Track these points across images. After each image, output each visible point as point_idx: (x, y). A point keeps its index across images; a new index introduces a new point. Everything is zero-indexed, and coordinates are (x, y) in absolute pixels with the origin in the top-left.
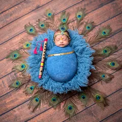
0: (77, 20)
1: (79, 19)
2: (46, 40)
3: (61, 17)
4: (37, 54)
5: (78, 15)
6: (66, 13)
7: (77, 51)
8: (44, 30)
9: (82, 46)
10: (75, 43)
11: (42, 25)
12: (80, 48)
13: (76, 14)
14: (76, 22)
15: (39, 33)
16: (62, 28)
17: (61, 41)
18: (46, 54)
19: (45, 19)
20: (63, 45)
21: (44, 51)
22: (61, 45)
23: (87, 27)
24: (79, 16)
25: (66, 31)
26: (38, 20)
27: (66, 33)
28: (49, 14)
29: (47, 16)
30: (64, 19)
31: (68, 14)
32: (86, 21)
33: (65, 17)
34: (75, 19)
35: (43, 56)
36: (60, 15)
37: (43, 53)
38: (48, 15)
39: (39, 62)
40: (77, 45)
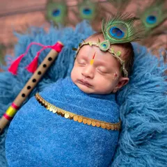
7: (129, 130)
9: (154, 120)
10: (137, 98)
12: (145, 123)
30: (152, 18)
40: (140, 109)
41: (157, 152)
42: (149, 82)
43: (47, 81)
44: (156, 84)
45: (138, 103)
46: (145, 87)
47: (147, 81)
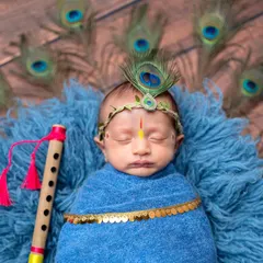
0: (200, 47)
1: (208, 43)
2: (60, 135)
3: (128, 31)
4: (9, 209)
5: (203, 25)
6: (152, 13)
8: (46, 88)
9: (239, 171)
10: (204, 156)
11: (37, 65)
13: (196, 21)
14: (194, 55)
15: (25, 101)
16: (147, 75)
17: (139, 143)
18: (56, 209)
19: (52, 37)
20: (147, 165)
21: (46, 190)
22: (136, 165)
23: (243, 82)
24: (211, 30)
25: (166, 94)
26: (17, 39)
27: (165, 104)
28: (73, 14)
29: (60, 24)
31: (159, 17)
32: (241, 54)
33: (144, 30)
34: (189, 44)
35: (41, 220)
36: (121, 22)
37: (43, 205)
38: (65, 16)
39: (18, 246)
40: (215, 167)
41: (258, 208)
42: (210, 129)
43: (65, 191)
44: (221, 126)
45: (208, 161)
46: (207, 137)
47: (207, 127)
